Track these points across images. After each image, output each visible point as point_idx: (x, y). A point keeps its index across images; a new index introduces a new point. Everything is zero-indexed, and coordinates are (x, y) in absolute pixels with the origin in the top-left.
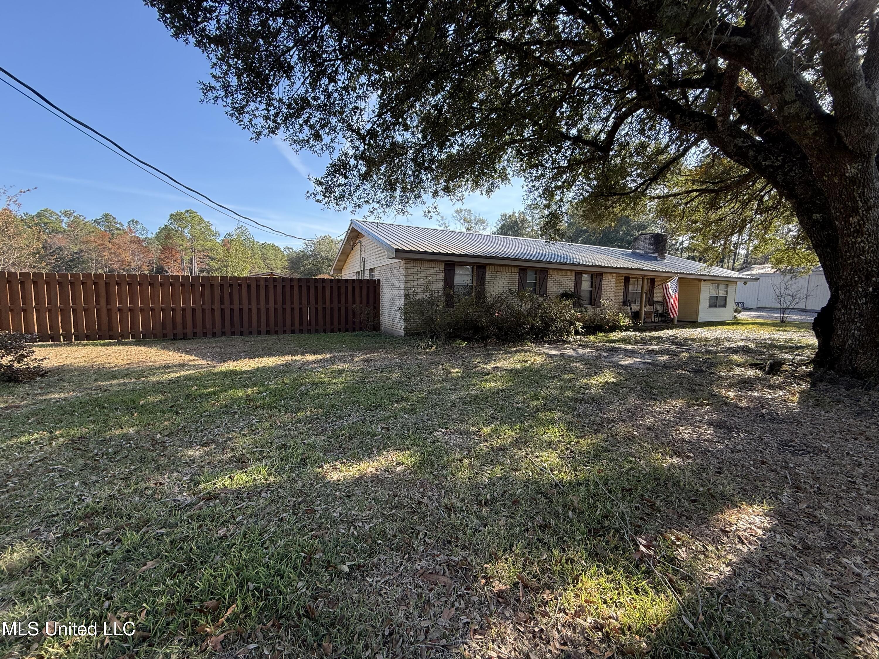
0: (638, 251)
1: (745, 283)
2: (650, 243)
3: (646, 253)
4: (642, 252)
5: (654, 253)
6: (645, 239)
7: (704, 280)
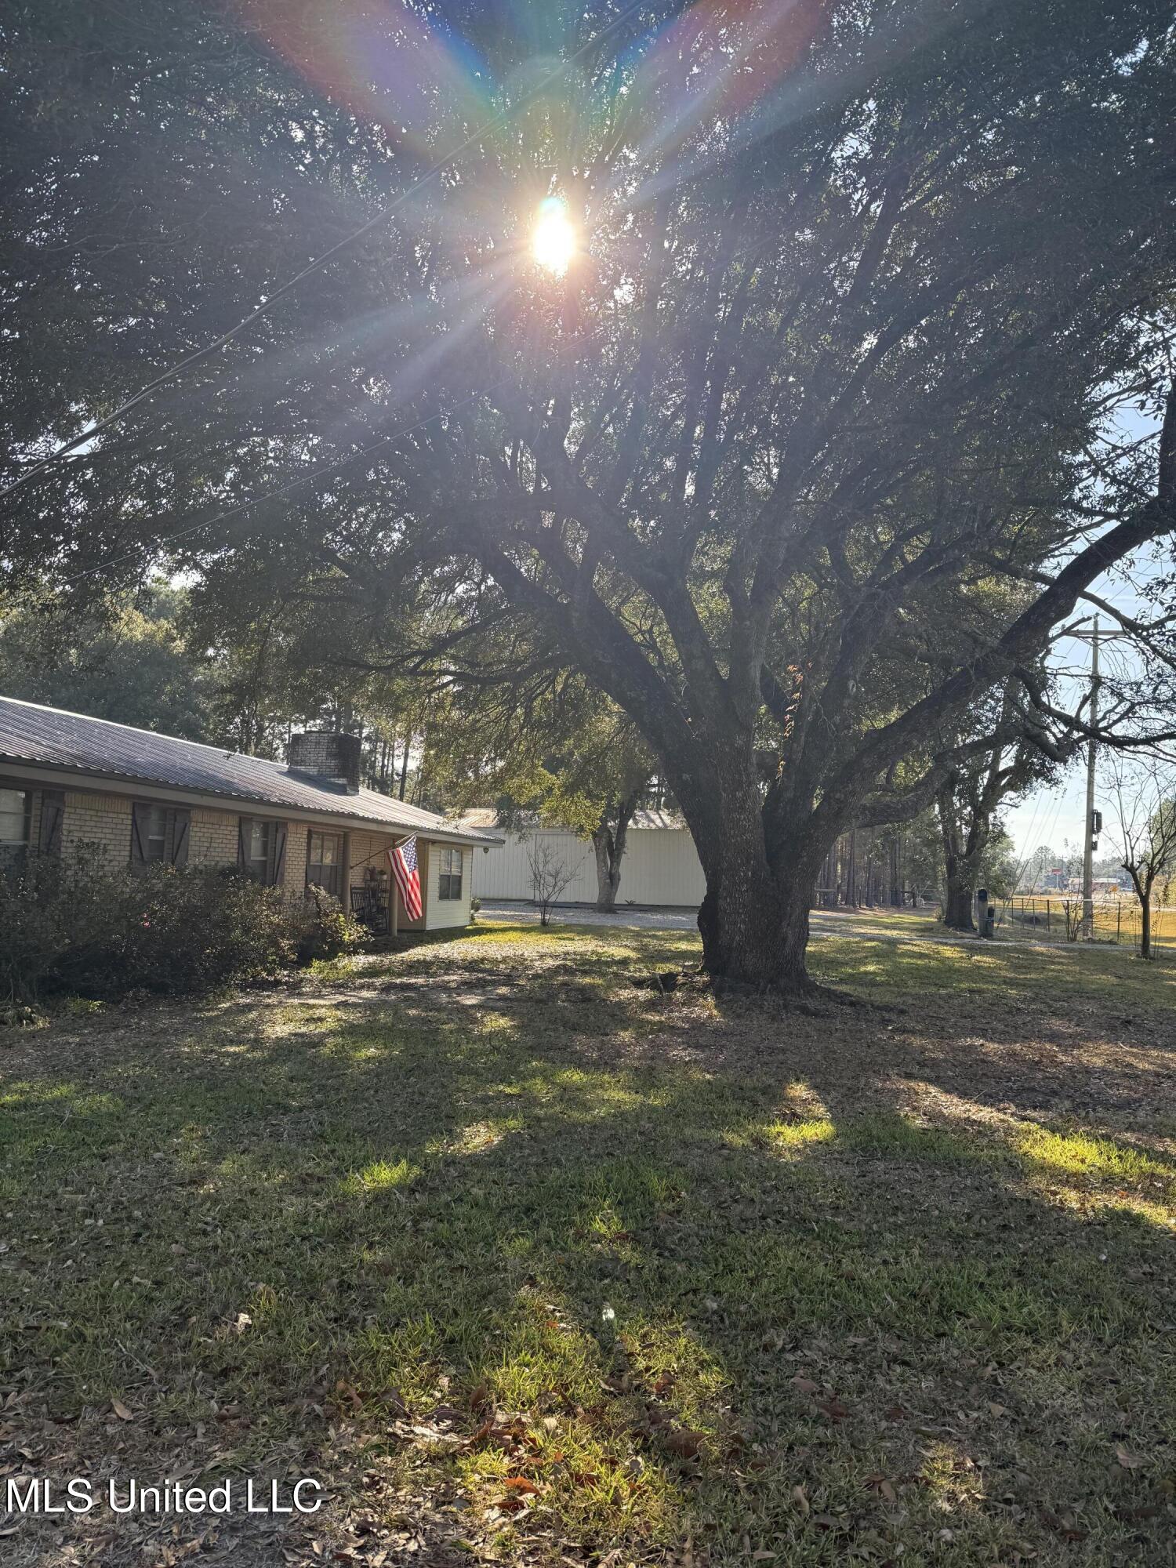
0: (302, 768)
1: (486, 850)
2: (329, 755)
3: (320, 774)
4: (313, 771)
5: (339, 776)
6: (318, 743)
7: (434, 842)
